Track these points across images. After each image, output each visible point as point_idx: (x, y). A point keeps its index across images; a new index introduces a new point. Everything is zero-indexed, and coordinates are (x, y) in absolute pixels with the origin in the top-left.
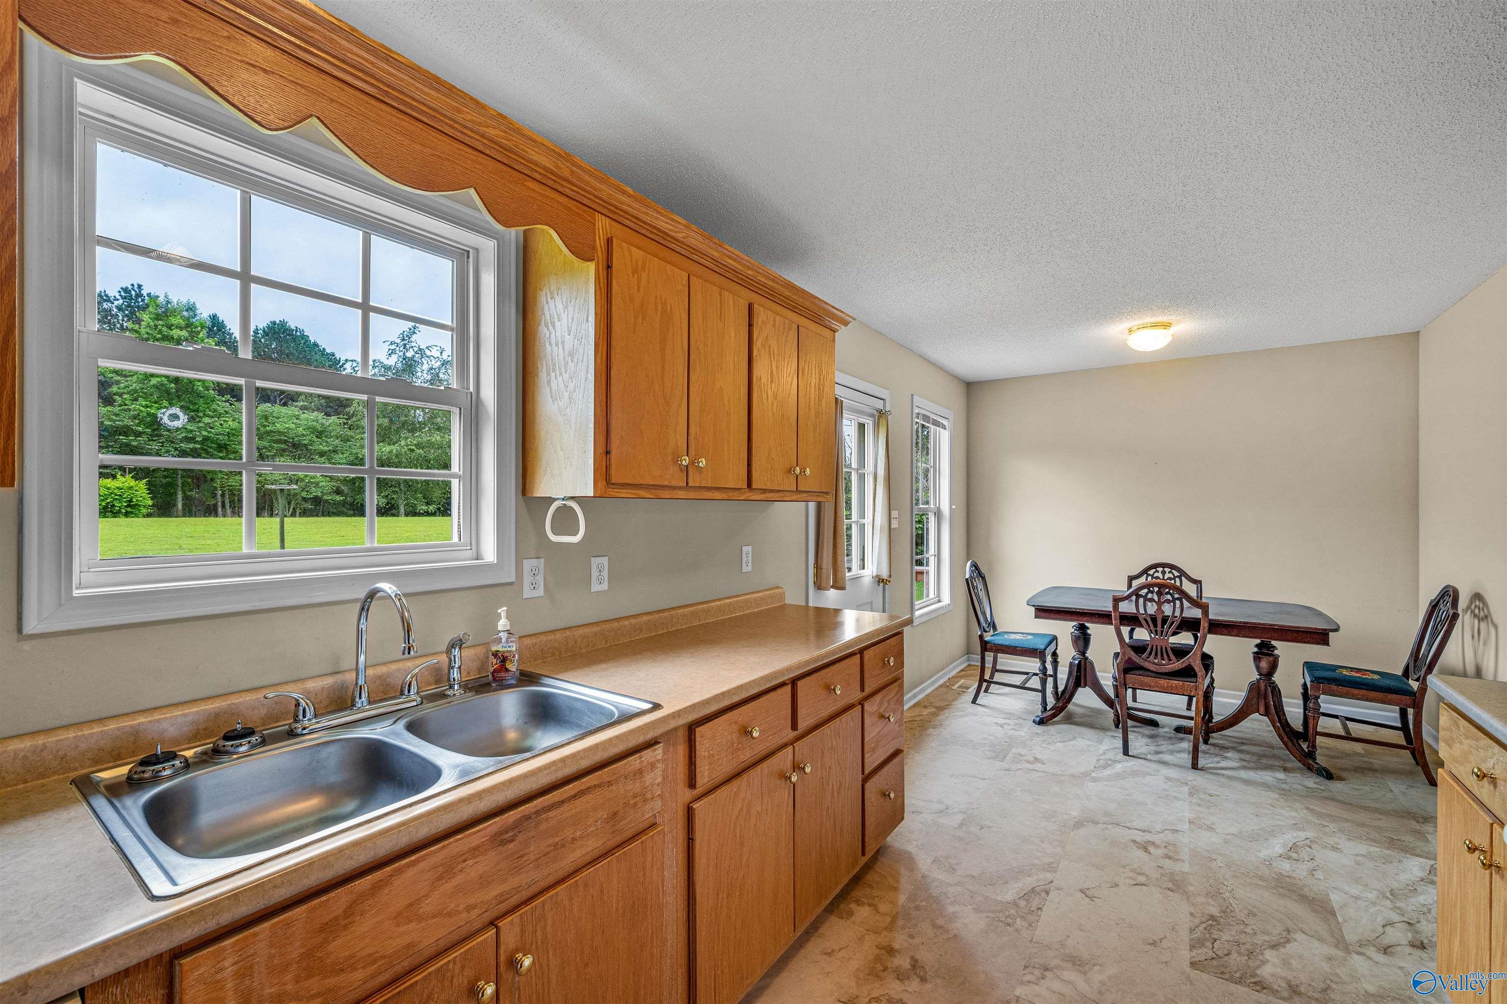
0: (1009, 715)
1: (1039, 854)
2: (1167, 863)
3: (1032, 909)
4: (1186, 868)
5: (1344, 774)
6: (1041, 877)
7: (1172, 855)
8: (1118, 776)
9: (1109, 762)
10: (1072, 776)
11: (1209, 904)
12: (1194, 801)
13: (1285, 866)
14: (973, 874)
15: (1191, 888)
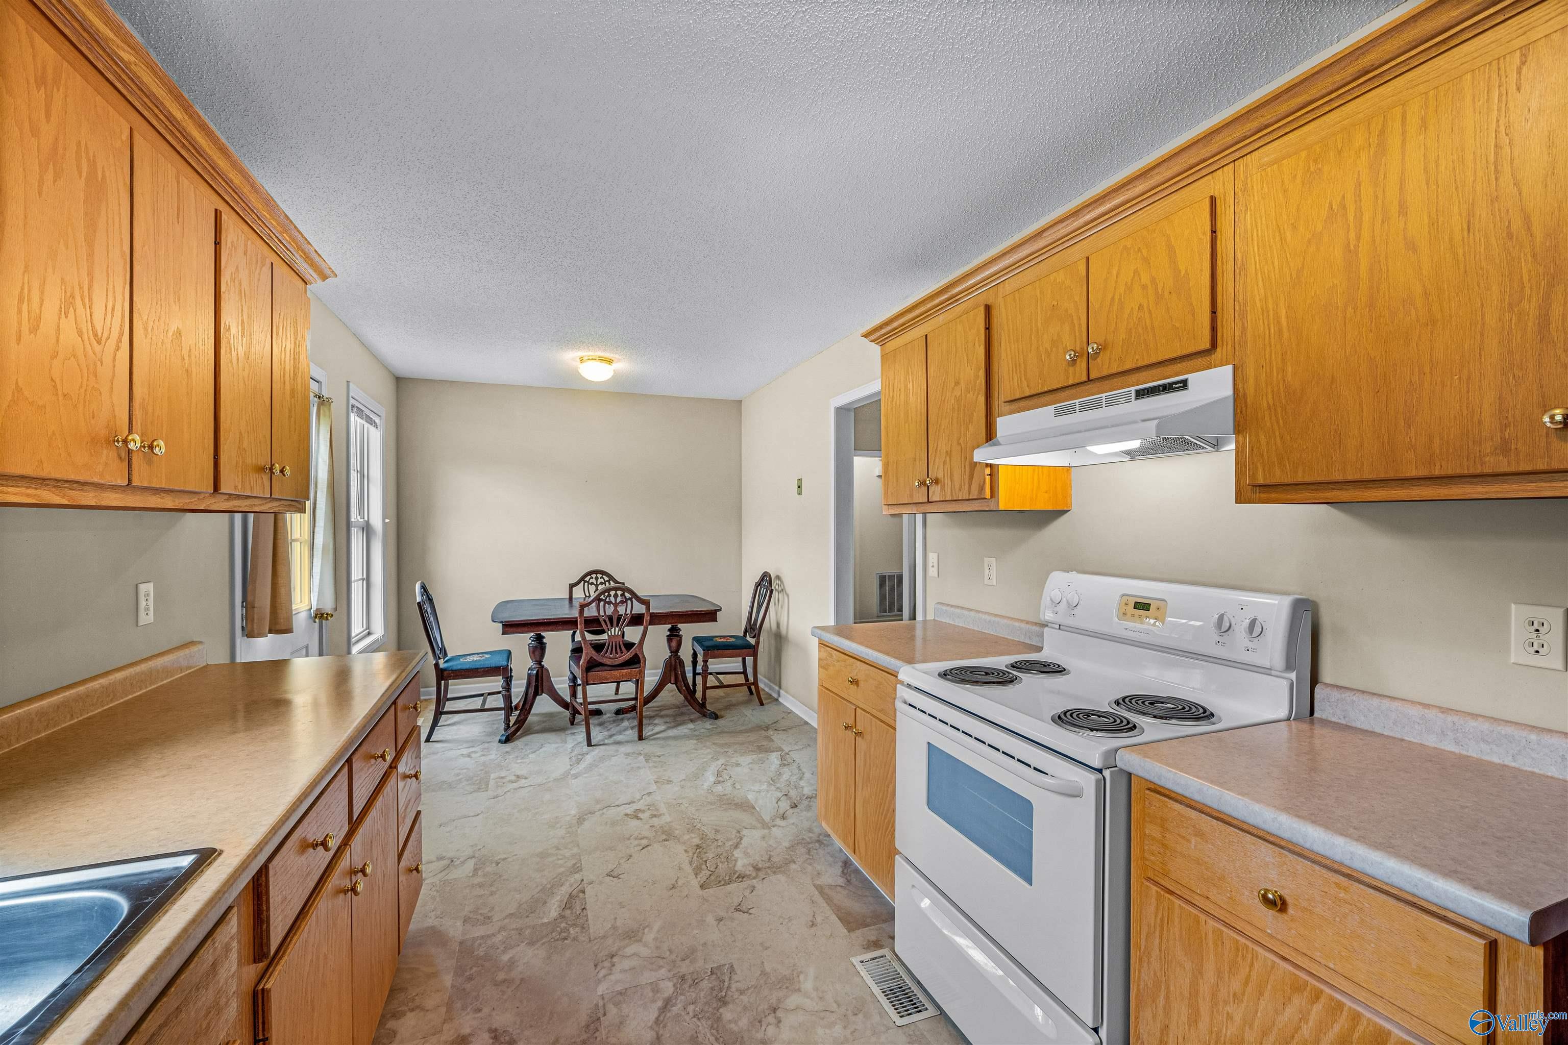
0: (472, 743)
1: (560, 862)
2: (655, 821)
3: (578, 913)
4: (667, 818)
5: (722, 713)
6: (572, 880)
7: (655, 813)
8: (590, 768)
9: (580, 757)
10: (556, 780)
11: (692, 838)
12: (651, 765)
13: (719, 789)
14: (512, 912)
15: (677, 832)
